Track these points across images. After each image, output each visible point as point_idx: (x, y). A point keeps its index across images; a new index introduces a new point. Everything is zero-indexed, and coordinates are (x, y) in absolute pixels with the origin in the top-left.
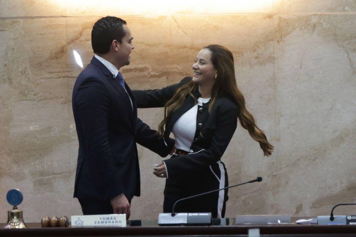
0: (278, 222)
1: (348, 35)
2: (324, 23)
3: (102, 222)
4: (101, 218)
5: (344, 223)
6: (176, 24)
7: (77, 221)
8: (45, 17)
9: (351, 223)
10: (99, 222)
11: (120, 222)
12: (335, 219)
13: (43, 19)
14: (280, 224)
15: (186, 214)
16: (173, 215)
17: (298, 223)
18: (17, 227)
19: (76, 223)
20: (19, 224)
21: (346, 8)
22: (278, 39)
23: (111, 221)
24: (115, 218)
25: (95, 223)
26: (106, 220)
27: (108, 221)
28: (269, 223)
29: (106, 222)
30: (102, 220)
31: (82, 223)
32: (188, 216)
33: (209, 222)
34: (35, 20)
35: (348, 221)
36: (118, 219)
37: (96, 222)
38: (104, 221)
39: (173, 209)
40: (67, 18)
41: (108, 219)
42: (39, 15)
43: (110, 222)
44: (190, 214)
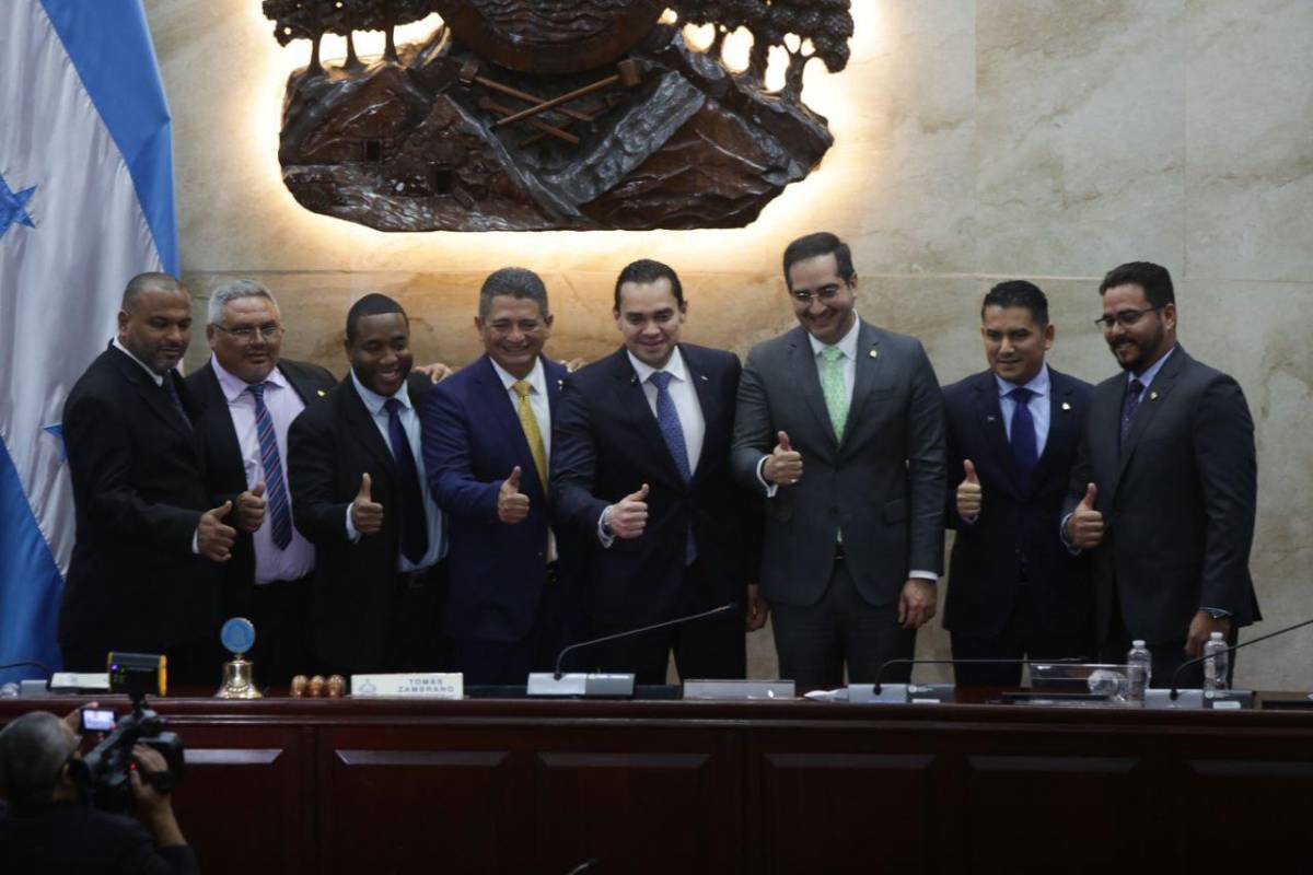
0: (767, 695)
1: (916, 320)
2: (870, 295)
3: (415, 689)
4: (411, 680)
5: (902, 701)
6: (572, 293)
7: (364, 685)
8: (307, 272)
9: (915, 701)
10: (407, 690)
11: (451, 689)
12: (883, 692)
13: (304, 276)
14: (771, 700)
15: (583, 676)
16: (558, 677)
17: (810, 699)
18: (242, 696)
19: (361, 689)
20: (246, 691)
21: (915, 266)
22: (775, 326)
23: (433, 686)
24: (440, 681)
25: (400, 691)
26: (422, 685)
27: (425, 686)
28: (750, 697)
29: (422, 689)
30: (414, 685)
31: (374, 689)
32: (587, 680)
33: (630, 691)
34: (287, 277)
35: (911, 696)
36: (446, 684)
37: (401, 688)
38: (419, 687)
39: (558, 666)
40: (353, 276)
41: (426, 682)
42: (295, 268)
43: (429, 689)
44: (592, 676)
